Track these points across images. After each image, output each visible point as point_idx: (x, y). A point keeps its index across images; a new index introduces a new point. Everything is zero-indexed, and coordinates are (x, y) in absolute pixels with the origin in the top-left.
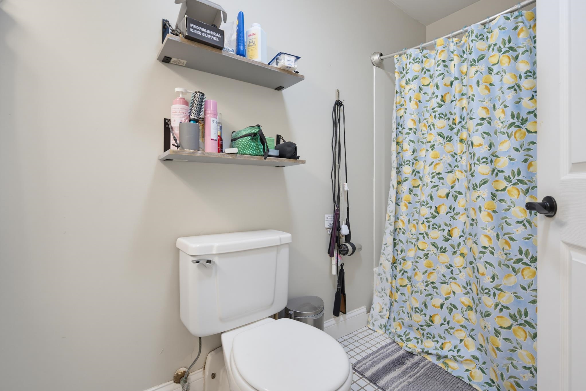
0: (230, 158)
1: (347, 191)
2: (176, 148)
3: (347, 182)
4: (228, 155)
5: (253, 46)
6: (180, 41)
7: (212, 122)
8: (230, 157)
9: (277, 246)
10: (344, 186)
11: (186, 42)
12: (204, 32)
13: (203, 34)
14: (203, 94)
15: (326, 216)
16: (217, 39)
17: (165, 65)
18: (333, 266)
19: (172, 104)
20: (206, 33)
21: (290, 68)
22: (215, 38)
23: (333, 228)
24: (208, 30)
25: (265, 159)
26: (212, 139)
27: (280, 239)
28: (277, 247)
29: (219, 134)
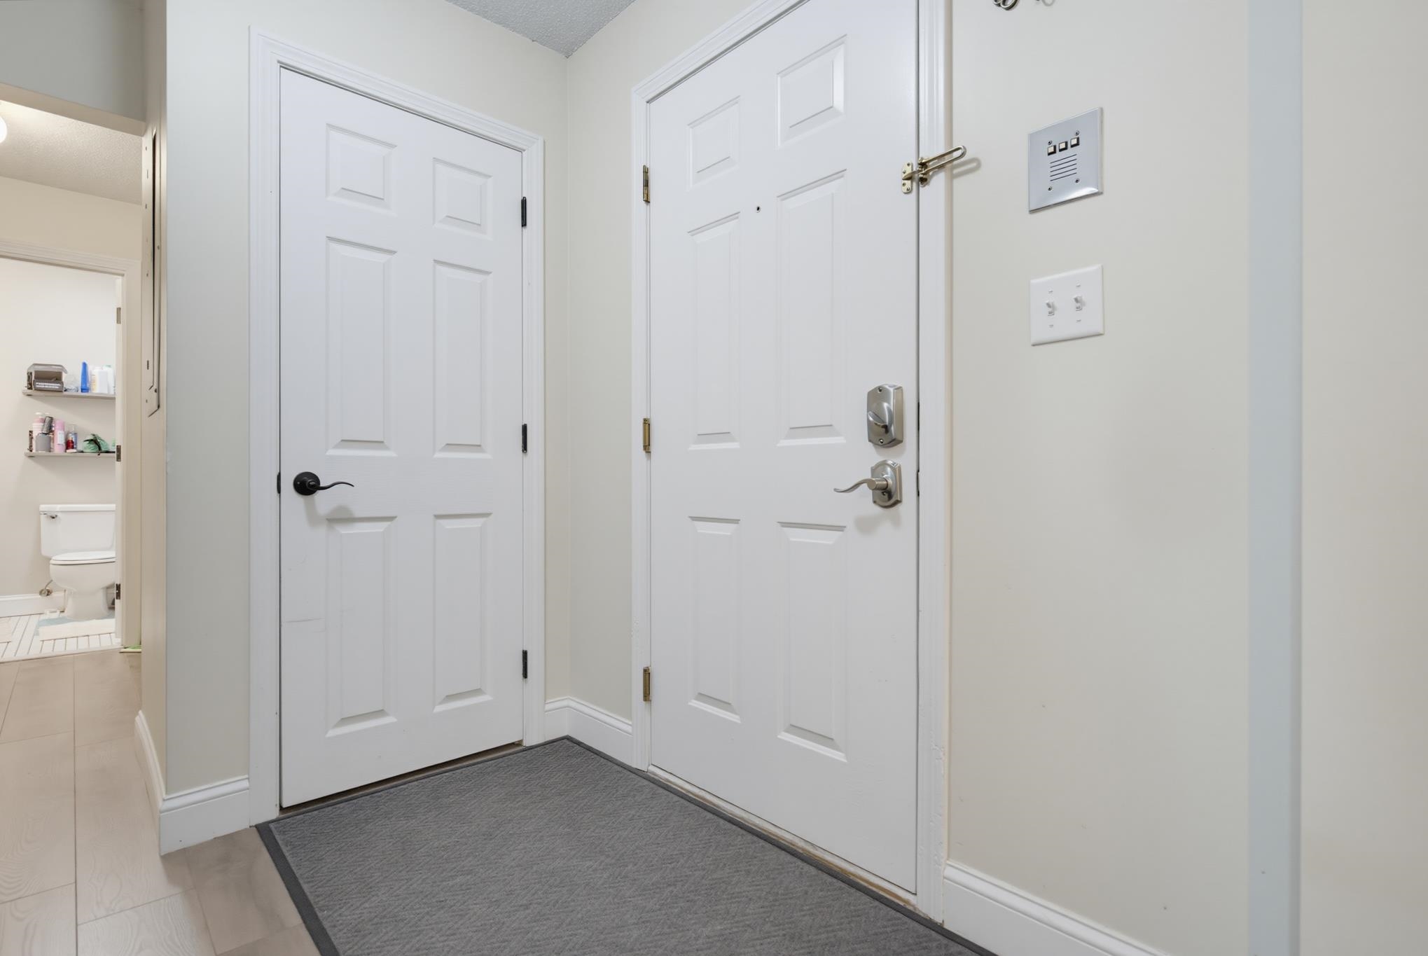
2: (26, 451)
4: (68, 455)
5: (94, 384)
7: (58, 433)
8: (70, 455)
11: (37, 392)
12: (47, 385)
13: (46, 387)
14: (52, 417)
16: (57, 387)
19: (35, 425)
20: (49, 385)
22: (55, 387)
24: (48, 383)
25: (98, 454)
26: (58, 444)
29: (71, 439)
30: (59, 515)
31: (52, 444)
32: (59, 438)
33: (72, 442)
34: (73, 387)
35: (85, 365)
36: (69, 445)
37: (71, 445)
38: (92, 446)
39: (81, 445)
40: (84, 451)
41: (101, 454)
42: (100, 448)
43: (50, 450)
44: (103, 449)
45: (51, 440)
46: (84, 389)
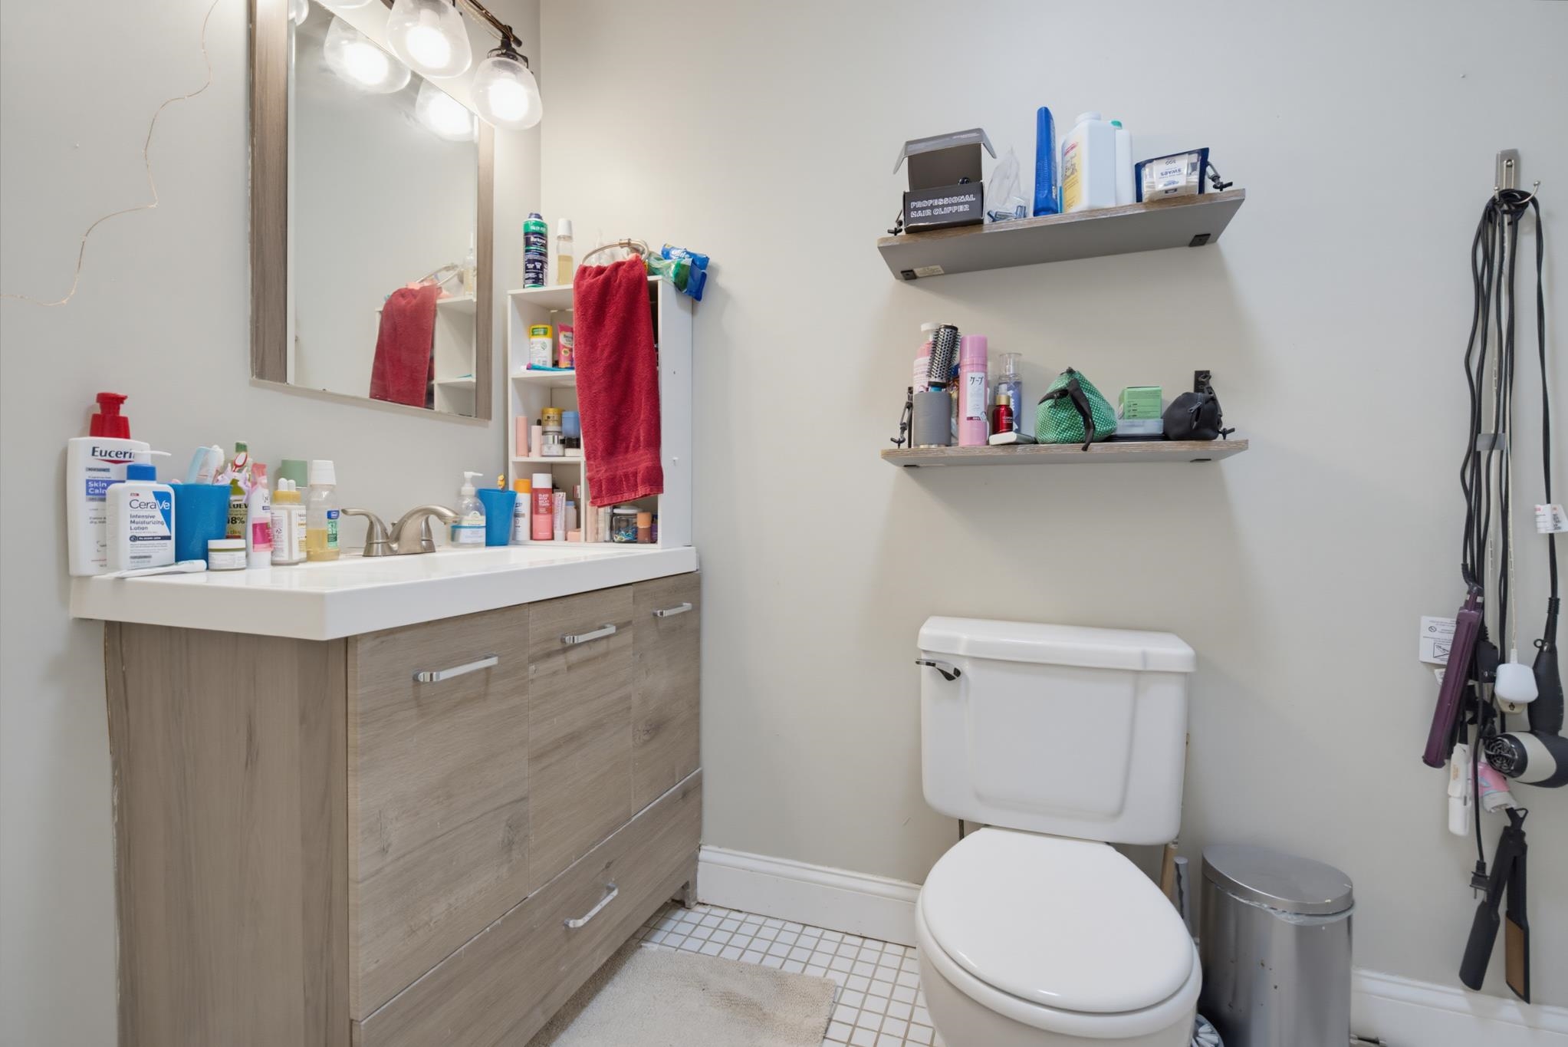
0: (1002, 454)
1: (1551, 536)
2: (897, 444)
3: (1552, 501)
4: (995, 450)
5: (1072, 177)
6: (898, 243)
7: (969, 382)
8: (1000, 452)
9: (1137, 672)
10: (1536, 516)
11: (913, 239)
12: (938, 206)
13: (937, 212)
14: (956, 329)
15: (1426, 621)
16: (966, 208)
17: (911, 285)
18: (1451, 801)
19: (916, 358)
20: (943, 206)
21: (1176, 190)
22: (961, 208)
23: (1448, 667)
24: (941, 200)
25: (1085, 449)
26: (971, 418)
27: (1145, 656)
28: (1140, 676)
29: (1003, 402)
30: (966, 668)
31: (953, 420)
32: (972, 399)
33: (1010, 413)
34: (1010, 208)
35: (1045, 118)
36: (999, 418)
37: (1005, 419)
38: (1063, 414)
39: (1036, 417)
40: (1040, 438)
41: (1095, 447)
42: (1089, 425)
43: (948, 438)
44: (1100, 428)
45: (951, 408)
46: (1045, 205)
